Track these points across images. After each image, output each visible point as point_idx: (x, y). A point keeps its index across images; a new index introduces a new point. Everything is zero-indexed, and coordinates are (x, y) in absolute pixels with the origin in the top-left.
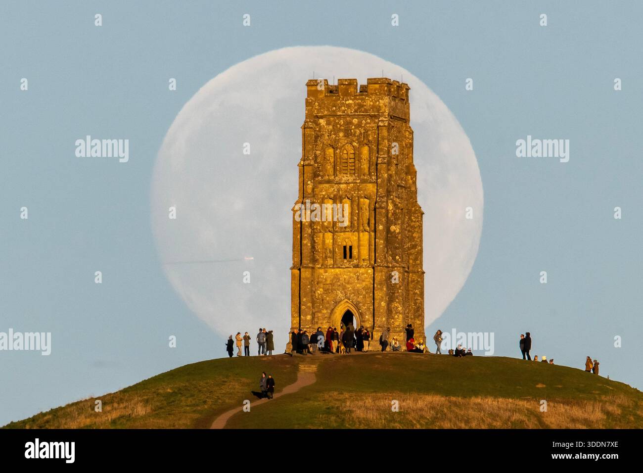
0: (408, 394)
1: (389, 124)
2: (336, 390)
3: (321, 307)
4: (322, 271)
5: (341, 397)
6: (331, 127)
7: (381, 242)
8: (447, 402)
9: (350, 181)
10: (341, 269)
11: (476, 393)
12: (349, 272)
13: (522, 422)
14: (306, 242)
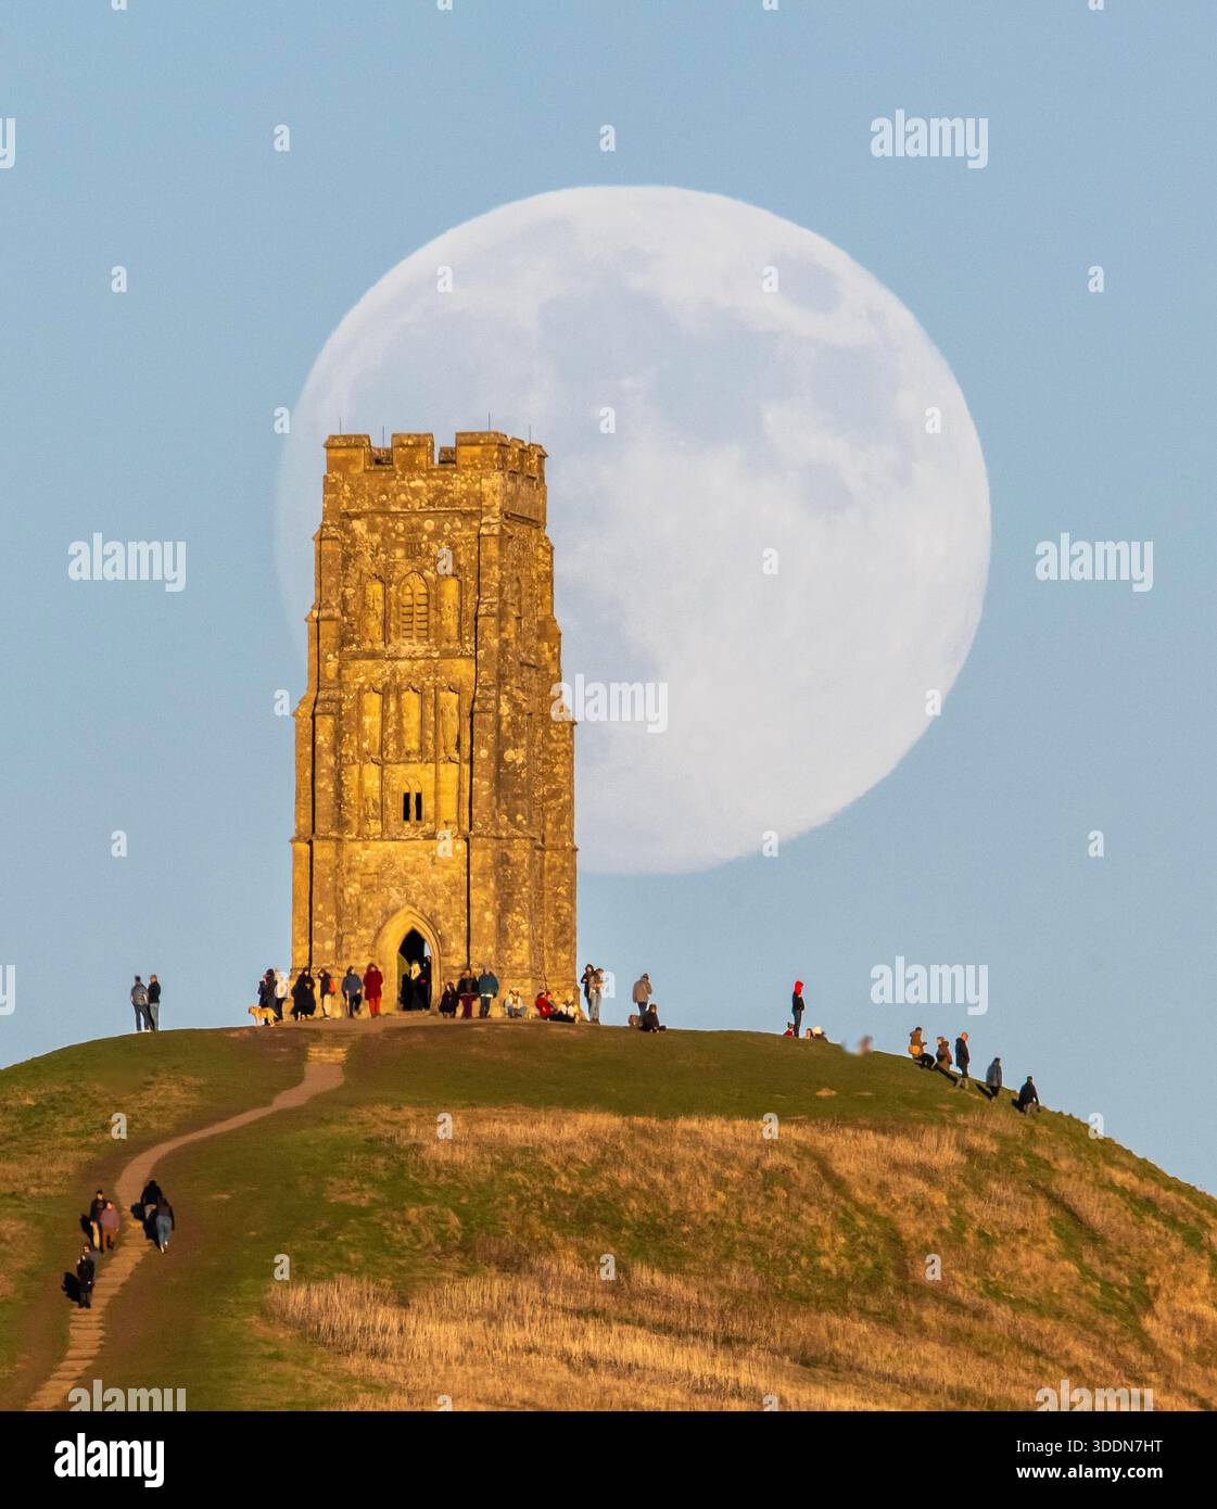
0: (542, 1111)
1: (502, 530)
2: (386, 1101)
3: (356, 923)
4: (358, 846)
5: (399, 1116)
6: (377, 537)
7: (484, 786)
8: (626, 1128)
10: (397, 843)
11: (688, 1110)
12: (416, 848)
13: (786, 1170)
14: (325, 784)
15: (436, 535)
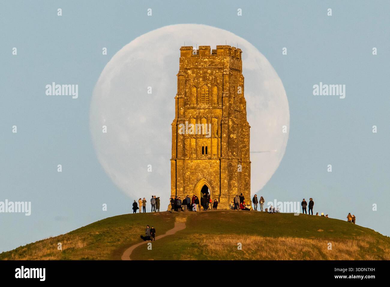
0: (241, 235)
1: (230, 73)
2: (197, 233)
3: (189, 183)
4: (189, 161)
5: (201, 237)
6: (195, 75)
7: (225, 144)
8: (264, 240)
9: (206, 108)
10: (200, 160)
11: (282, 235)
12: (206, 162)
13: (309, 252)
14: (180, 144)
15: (211, 74)
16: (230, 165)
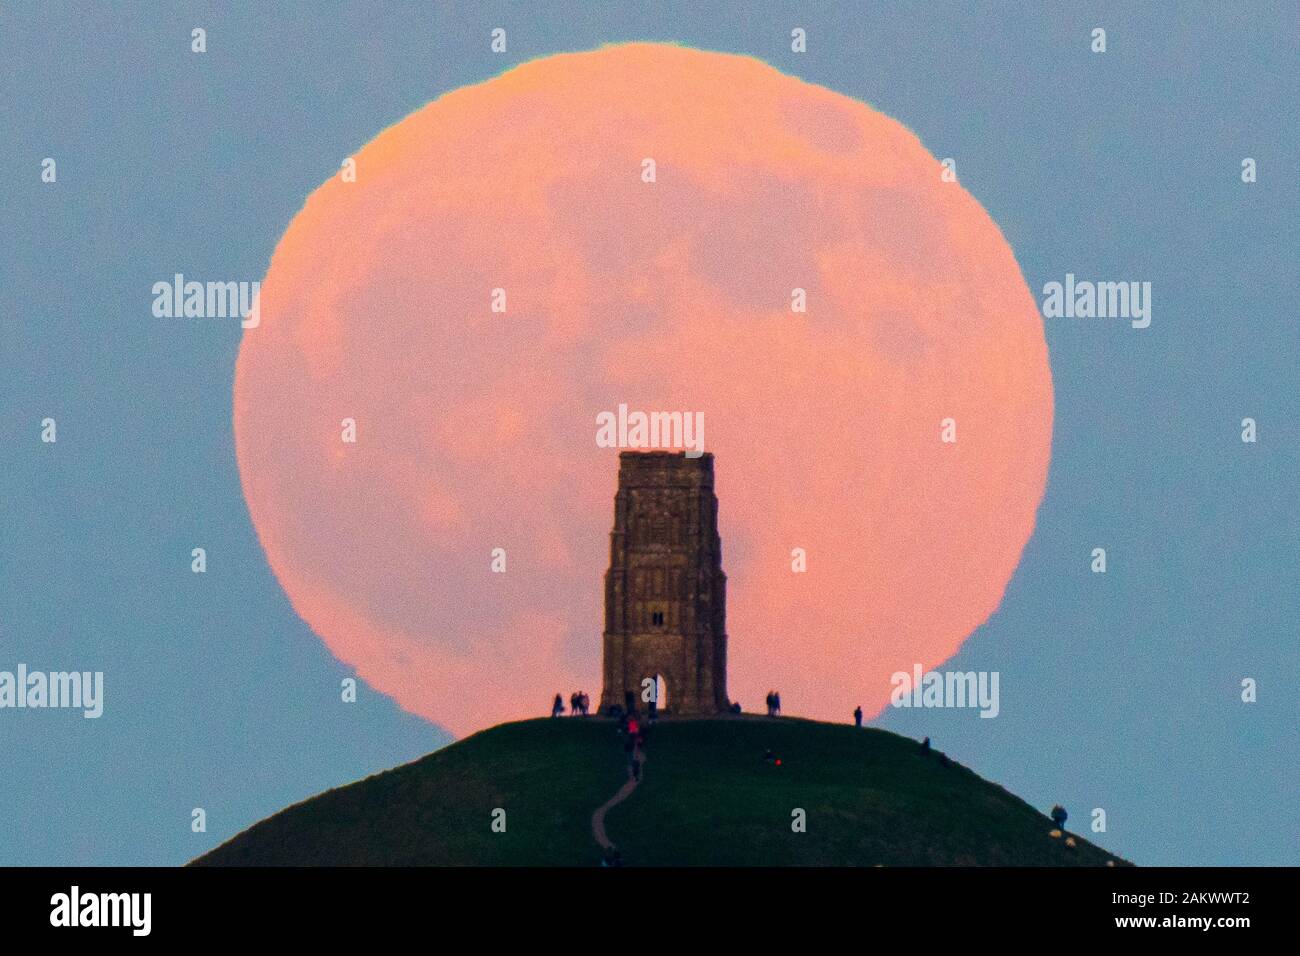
9: (661, 551)
10: (651, 635)
12: (660, 638)
14: (619, 609)
15: (669, 497)
16: (699, 646)
